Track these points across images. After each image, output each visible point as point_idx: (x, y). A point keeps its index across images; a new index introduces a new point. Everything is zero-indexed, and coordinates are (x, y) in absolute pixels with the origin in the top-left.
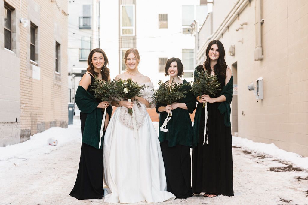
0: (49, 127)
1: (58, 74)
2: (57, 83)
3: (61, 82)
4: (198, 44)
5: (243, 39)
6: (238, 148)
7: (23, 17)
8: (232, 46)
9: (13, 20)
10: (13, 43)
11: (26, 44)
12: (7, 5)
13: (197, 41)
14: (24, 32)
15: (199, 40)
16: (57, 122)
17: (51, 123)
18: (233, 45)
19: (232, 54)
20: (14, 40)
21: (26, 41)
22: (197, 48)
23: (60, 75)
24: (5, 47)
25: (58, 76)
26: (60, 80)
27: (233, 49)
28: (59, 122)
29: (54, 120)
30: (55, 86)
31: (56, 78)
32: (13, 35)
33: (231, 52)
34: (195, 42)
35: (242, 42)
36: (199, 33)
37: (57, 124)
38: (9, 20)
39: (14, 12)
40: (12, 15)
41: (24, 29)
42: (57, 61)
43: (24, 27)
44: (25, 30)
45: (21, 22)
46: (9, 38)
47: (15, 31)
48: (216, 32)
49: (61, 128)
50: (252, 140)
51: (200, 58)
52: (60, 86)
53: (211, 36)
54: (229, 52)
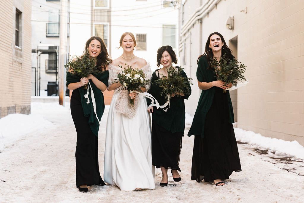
0: (7, 114)
1: (18, 49)
2: (18, 60)
3: (22, 59)
4: (183, 19)
5: (247, 8)
6: (243, 143)
8: (230, 17)
13: (181, 14)
15: (183, 13)
16: (16, 108)
17: (9, 108)
18: (232, 16)
19: (230, 27)
22: (181, 23)
23: (21, 50)
25: (19, 51)
26: (21, 56)
27: (232, 21)
28: (20, 108)
29: (13, 105)
30: (14, 63)
31: (16, 53)
33: (229, 25)
34: (179, 16)
35: (246, 12)
36: (183, 5)
37: (17, 110)
42: (17, 33)
48: (207, 3)
49: (21, 115)
50: (261, 134)
51: (185, 34)
52: (21, 64)
53: (201, 8)
54: (227, 25)
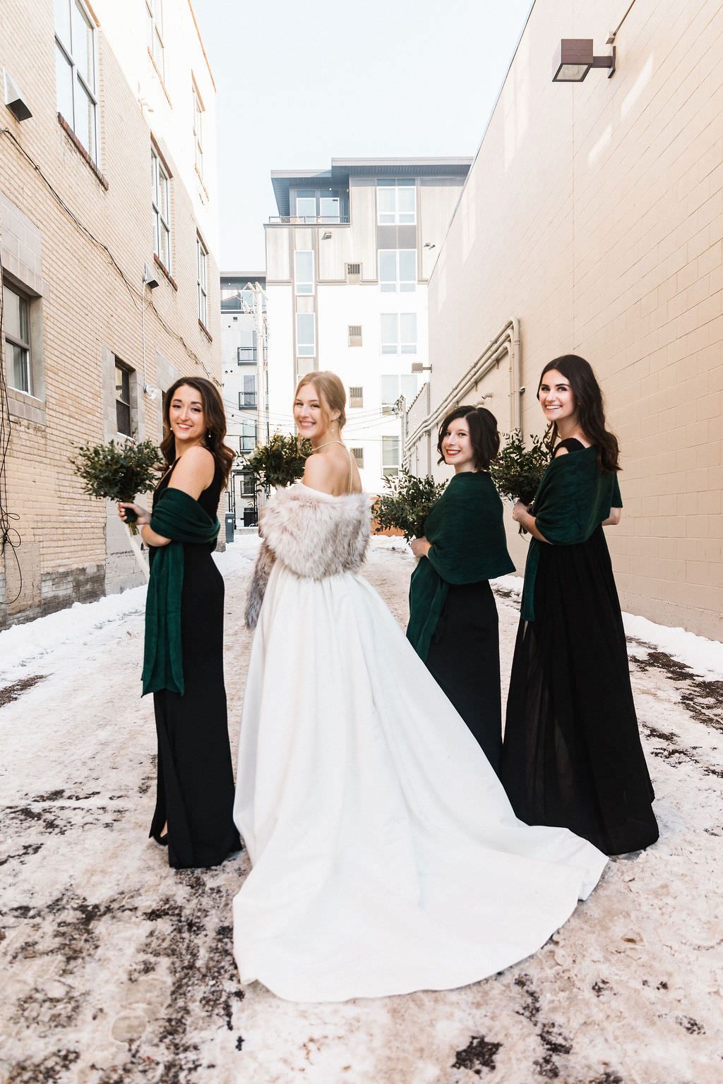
7: (149, 384)
9: (132, 389)
10: (133, 425)
11: (156, 426)
12: (119, 363)
14: (152, 408)
20: (135, 420)
21: (155, 421)
24: (119, 431)
32: (133, 412)
38: (126, 387)
39: (133, 374)
40: (131, 381)
41: (150, 402)
43: (150, 400)
44: (153, 404)
45: (145, 391)
46: (127, 417)
47: (137, 405)
